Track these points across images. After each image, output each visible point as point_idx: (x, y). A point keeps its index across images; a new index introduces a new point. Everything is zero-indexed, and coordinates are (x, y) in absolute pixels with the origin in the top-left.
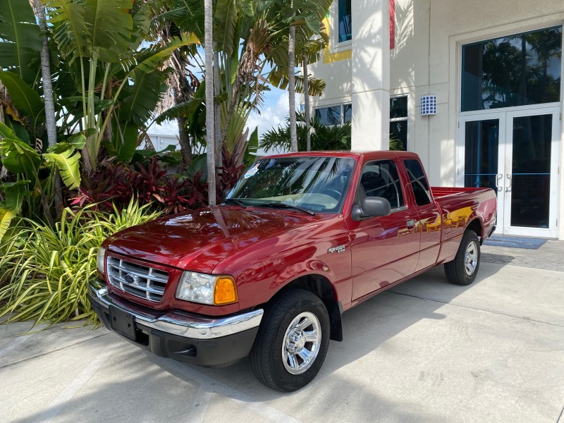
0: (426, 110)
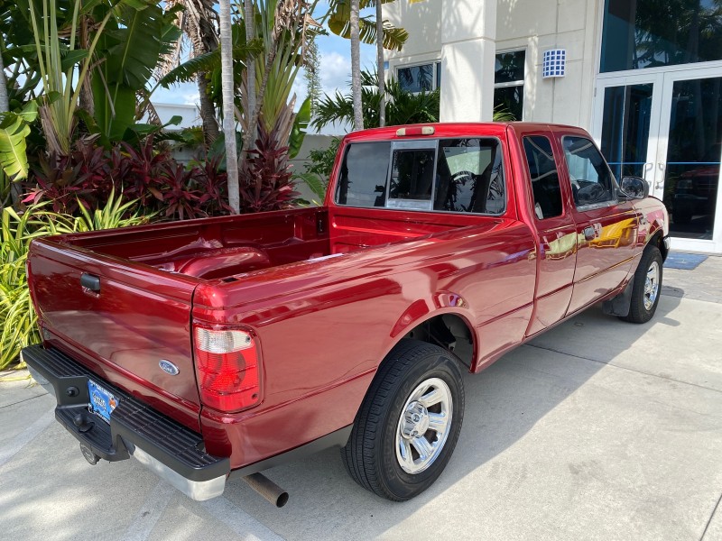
0: (550, 71)
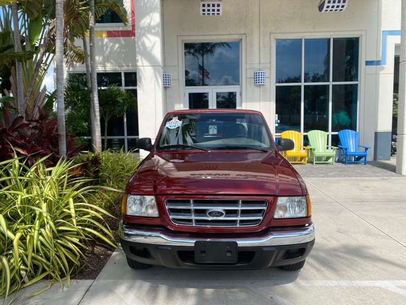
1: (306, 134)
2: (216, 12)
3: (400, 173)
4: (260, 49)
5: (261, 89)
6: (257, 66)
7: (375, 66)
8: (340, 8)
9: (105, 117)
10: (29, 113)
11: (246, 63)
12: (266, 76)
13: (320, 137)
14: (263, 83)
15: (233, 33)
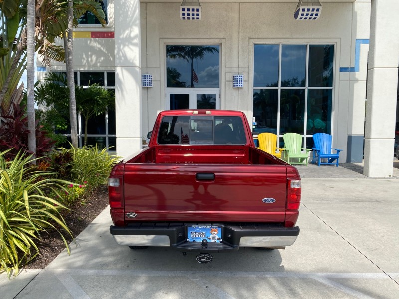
1: (281, 136)
2: (195, 17)
3: (367, 176)
4: (239, 53)
5: (240, 92)
6: (236, 70)
7: (348, 73)
8: (314, 16)
9: (86, 115)
10: (5, 109)
11: (226, 67)
12: (245, 79)
13: (295, 139)
14: (241, 87)
15: (213, 37)
